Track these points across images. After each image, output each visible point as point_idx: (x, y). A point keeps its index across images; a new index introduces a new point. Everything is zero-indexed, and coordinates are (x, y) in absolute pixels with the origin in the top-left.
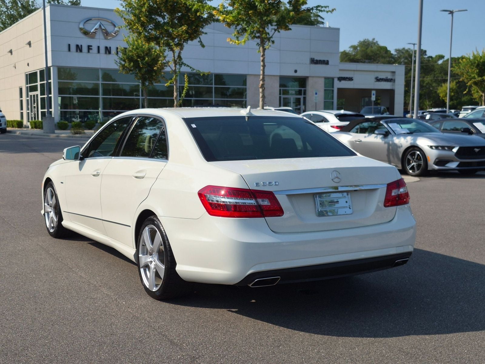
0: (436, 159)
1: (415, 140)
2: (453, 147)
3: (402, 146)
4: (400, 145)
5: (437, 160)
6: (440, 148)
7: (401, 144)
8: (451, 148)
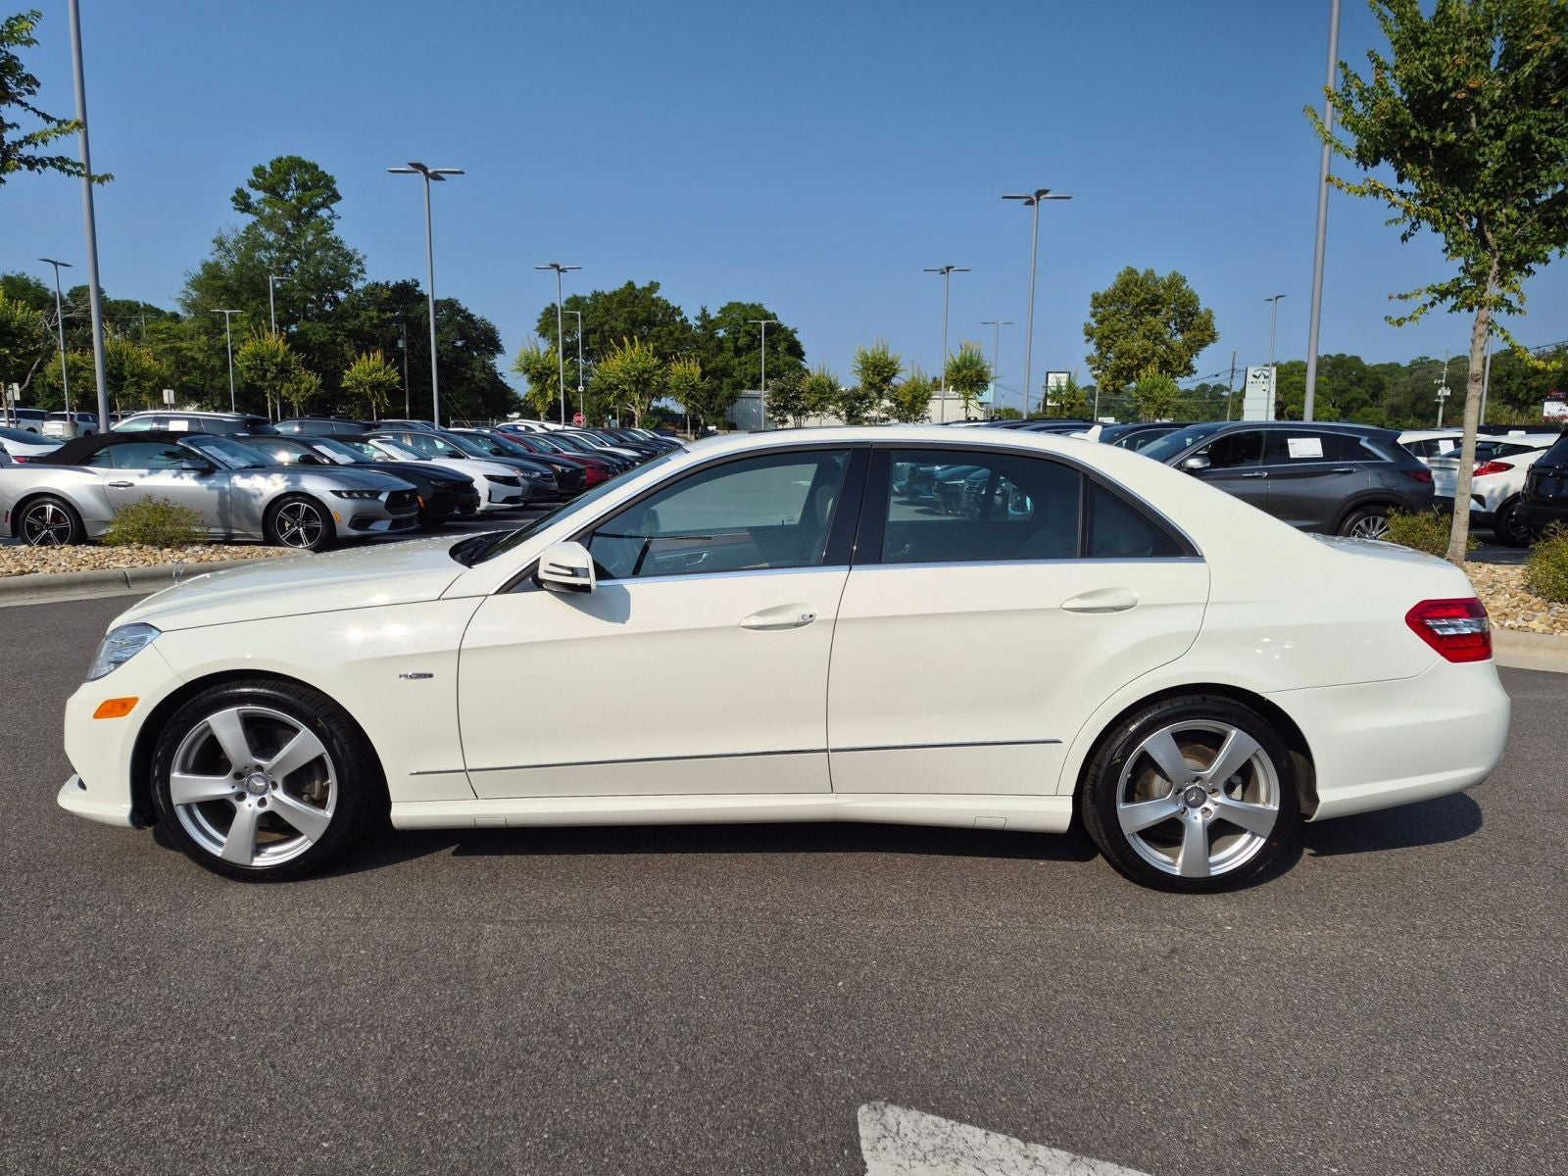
0: (354, 517)
1: (296, 482)
2: (380, 493)
3: (261, 494)
4: (257, 492)
5: (355, 519)
6: (356, 495)
7: (258, 489)
8: (375, 494)
